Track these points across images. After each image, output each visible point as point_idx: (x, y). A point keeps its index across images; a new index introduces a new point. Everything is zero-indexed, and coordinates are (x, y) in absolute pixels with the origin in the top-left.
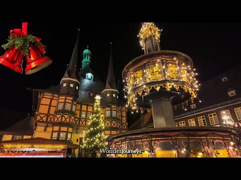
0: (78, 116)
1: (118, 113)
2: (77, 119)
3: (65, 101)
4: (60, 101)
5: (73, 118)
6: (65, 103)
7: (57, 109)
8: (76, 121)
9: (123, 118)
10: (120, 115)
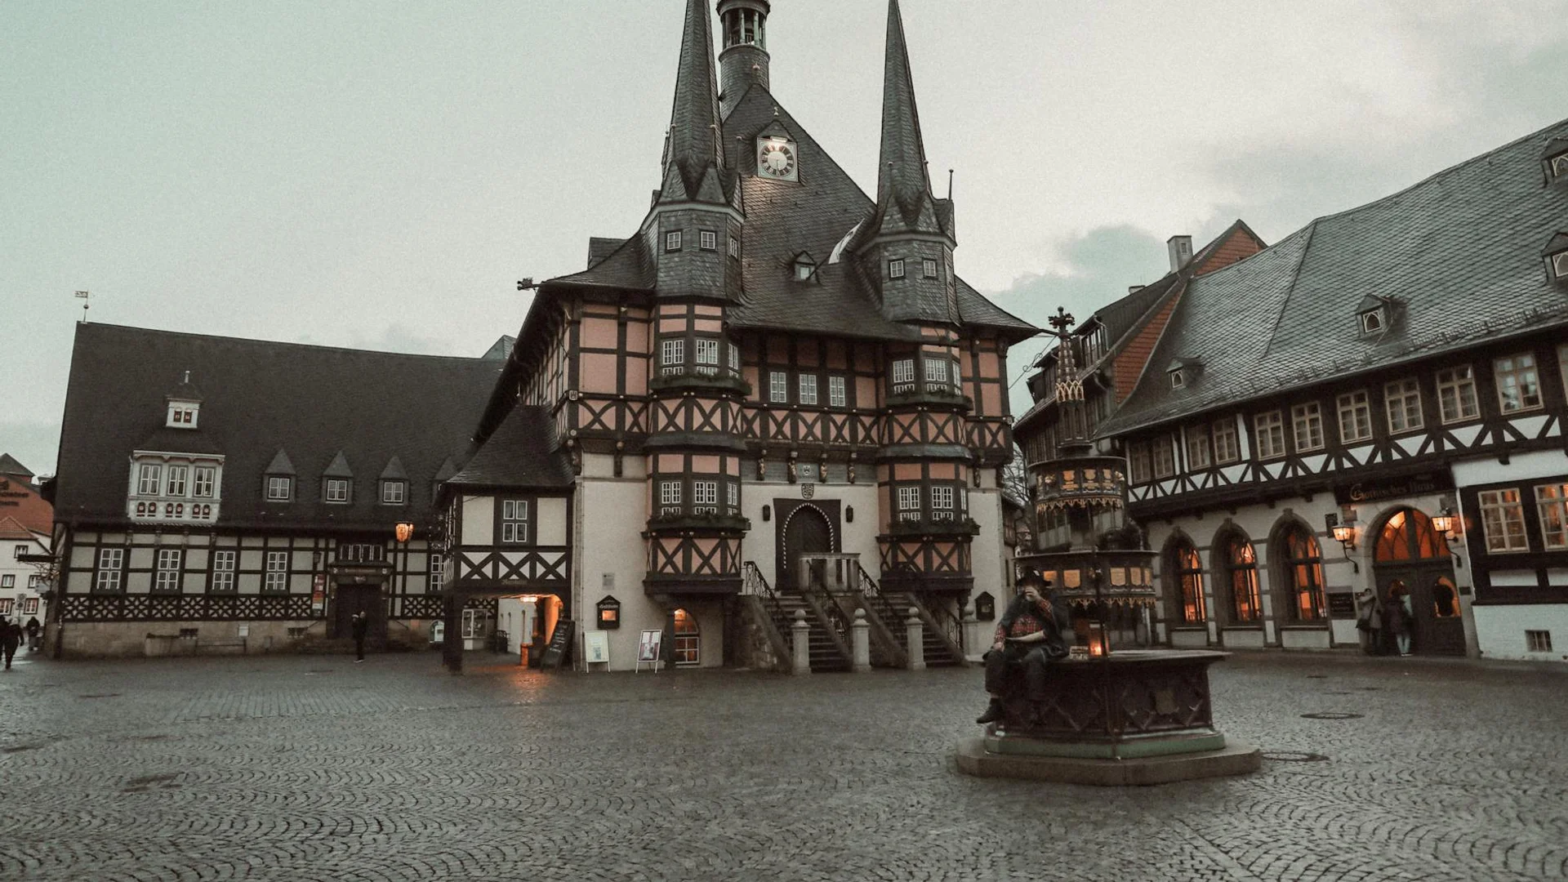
0: (755, 397)
1: (956, 369)
2: (750, 413)
3: (690, 325)
4: (666, 326)
5: (735, 407)
6: (689, 337)
7: (658, 367)
8: (750, 423)
9: (984, 387)
10: (969, 373)
